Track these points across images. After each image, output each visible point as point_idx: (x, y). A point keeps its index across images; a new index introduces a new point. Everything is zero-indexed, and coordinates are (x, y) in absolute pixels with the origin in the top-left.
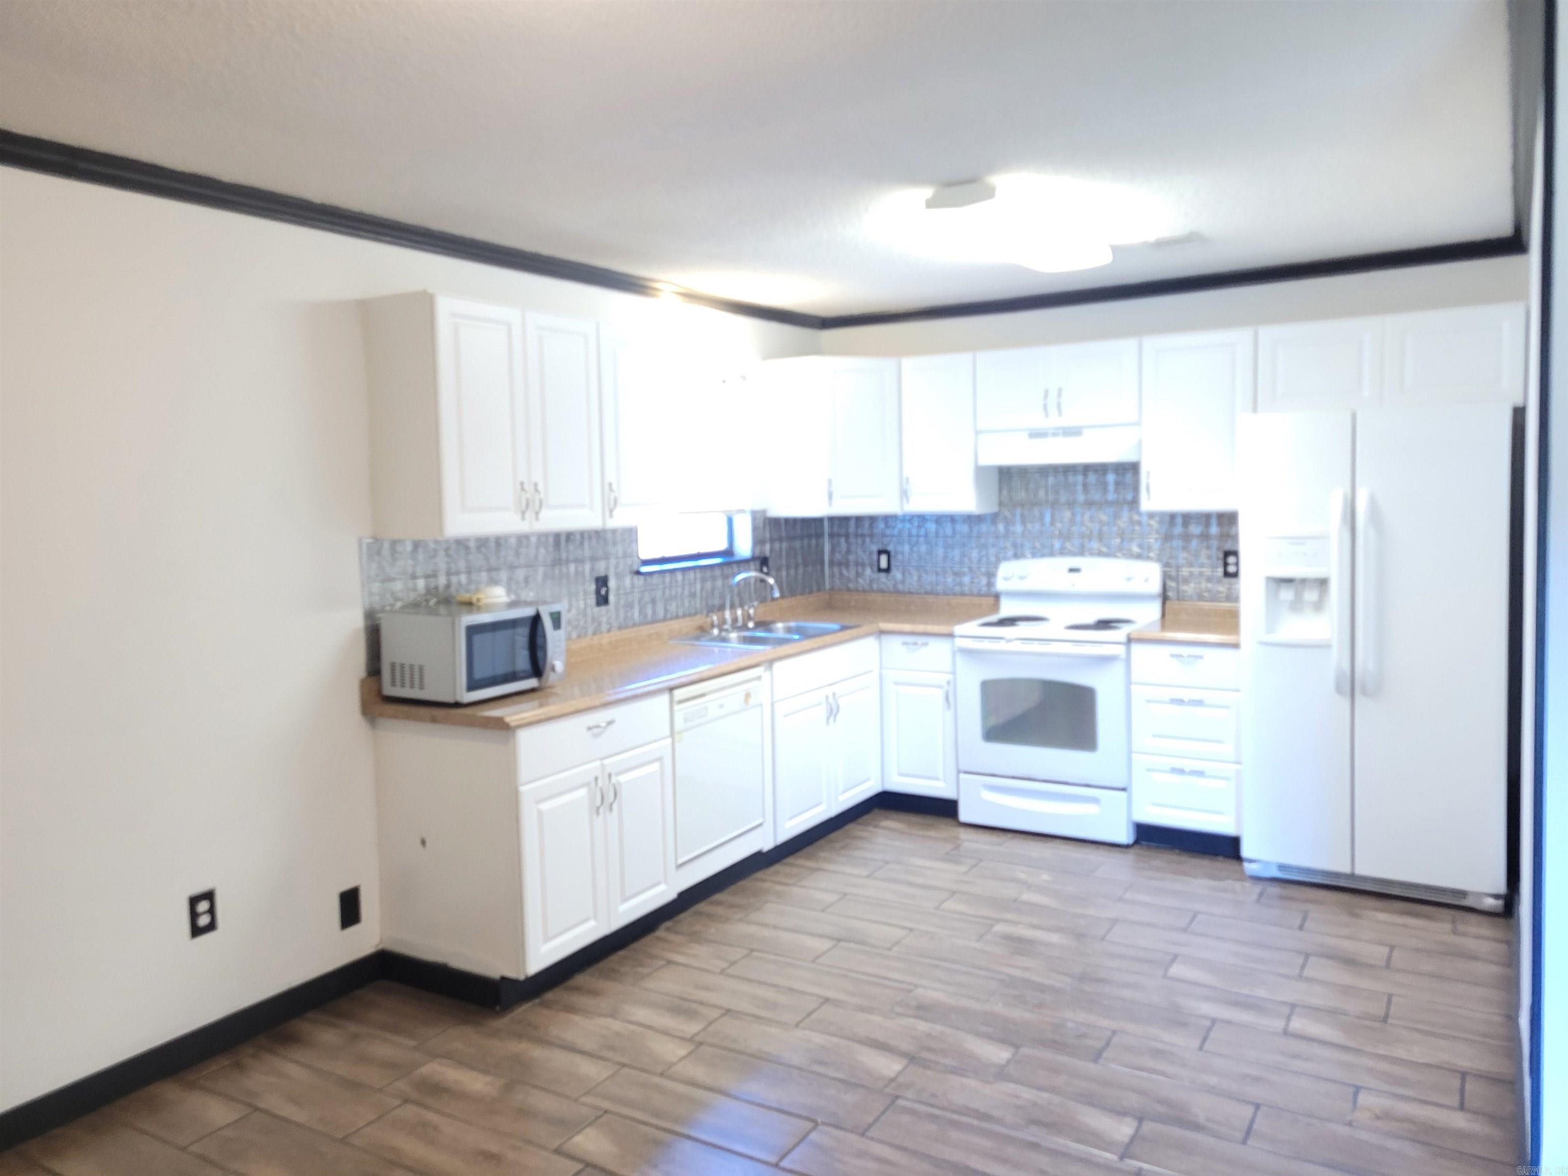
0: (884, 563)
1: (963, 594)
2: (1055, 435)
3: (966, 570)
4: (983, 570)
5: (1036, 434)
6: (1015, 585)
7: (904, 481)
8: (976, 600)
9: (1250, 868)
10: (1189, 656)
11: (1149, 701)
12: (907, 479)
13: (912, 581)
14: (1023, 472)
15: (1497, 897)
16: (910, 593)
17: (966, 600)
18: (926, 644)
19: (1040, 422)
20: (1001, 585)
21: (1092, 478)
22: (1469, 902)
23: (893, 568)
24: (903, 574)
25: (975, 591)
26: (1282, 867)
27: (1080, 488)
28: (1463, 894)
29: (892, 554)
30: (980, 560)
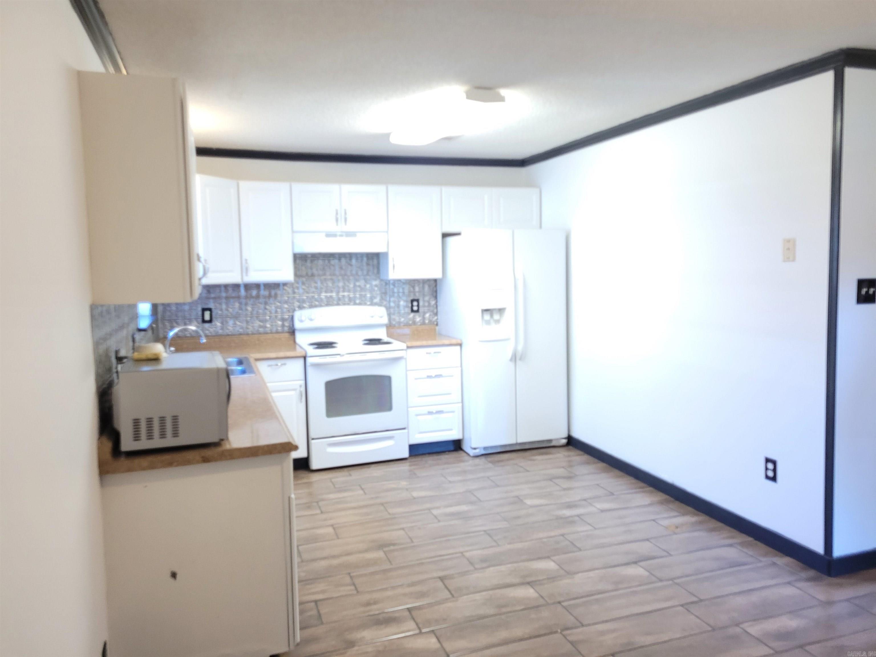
0: (207, 317)
1: (267, 333)
2: (341, 236)
3: (268, 318)
4: (279, 317)
5: (329, 235)
6: (307, 324)
7: (244, 262)
8: (277, 336)
9: (472, 452)
10: (435, 353)
11: (416, 379)
12: (246, 260)
13: (231, 326)
14: (315, 257)
15: (565, 438)
16: (228, 335)
17: (270, 336)
18: (285, 364)
19: (333, 228)
20: (298, 325)
21: (343, 261)
22: (553, 444)
23: (214, 319)
24: (222, 323)
25: (274, 330)
26: (485, 448)
27: (337, 268)
28: (550, 441)
29: (213, 310)
30: (276, 312)
